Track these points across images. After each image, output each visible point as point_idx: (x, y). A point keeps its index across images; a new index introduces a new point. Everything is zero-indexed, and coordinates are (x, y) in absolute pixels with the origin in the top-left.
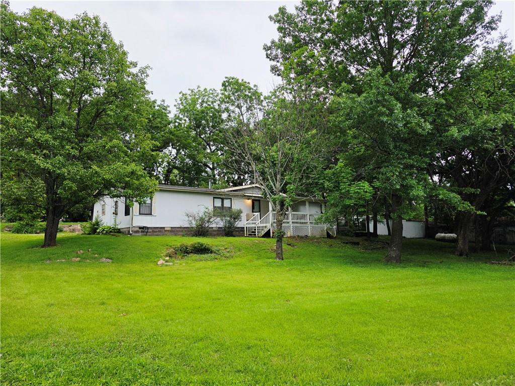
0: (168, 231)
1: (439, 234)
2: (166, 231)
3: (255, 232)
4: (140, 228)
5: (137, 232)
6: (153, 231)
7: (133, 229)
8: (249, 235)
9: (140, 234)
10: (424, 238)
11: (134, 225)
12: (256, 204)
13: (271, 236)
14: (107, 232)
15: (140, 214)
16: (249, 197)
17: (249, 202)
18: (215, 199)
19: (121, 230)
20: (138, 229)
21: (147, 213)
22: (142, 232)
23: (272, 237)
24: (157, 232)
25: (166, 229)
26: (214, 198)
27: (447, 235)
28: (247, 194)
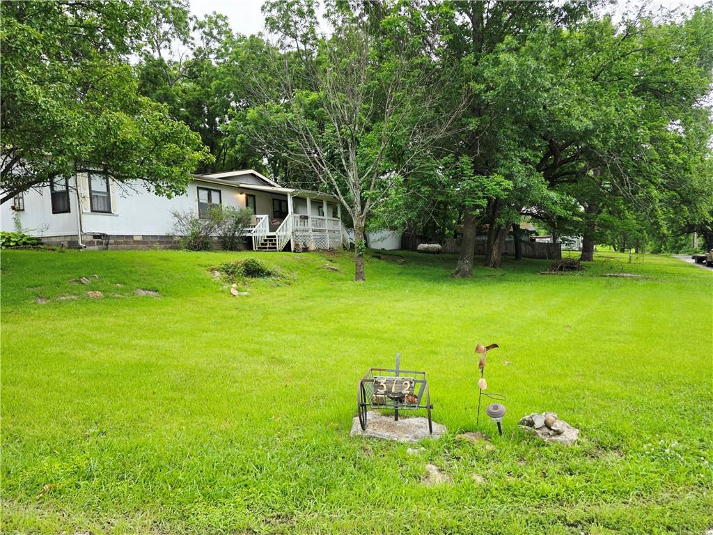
0: (139, 241)
1: (421, 245)
2: (135, 242)
3: (276, 244)
4: (95, 237)
5: (91, 243)
6: (116, 243)
7: (84, 238)
8: (259, 248)
9: (96, 248)
10: (400, 249)
11: (84, 232)
12: (251, 200)
13: (292, 249)
14: (17, 244)
15: (92, 211)
16: (241, 190)
17: (242, 197)
18: (200, 191)
19: (43, 241)
20: (90, 238)
21: (102, 210)
22: (100, 243)
23: (295, 251)
24: (122, 243)
25: (135, 238)
26: (198, 188)
27: (431, 245)
28: (241, 185)
